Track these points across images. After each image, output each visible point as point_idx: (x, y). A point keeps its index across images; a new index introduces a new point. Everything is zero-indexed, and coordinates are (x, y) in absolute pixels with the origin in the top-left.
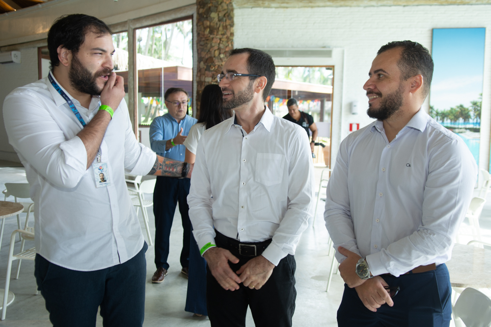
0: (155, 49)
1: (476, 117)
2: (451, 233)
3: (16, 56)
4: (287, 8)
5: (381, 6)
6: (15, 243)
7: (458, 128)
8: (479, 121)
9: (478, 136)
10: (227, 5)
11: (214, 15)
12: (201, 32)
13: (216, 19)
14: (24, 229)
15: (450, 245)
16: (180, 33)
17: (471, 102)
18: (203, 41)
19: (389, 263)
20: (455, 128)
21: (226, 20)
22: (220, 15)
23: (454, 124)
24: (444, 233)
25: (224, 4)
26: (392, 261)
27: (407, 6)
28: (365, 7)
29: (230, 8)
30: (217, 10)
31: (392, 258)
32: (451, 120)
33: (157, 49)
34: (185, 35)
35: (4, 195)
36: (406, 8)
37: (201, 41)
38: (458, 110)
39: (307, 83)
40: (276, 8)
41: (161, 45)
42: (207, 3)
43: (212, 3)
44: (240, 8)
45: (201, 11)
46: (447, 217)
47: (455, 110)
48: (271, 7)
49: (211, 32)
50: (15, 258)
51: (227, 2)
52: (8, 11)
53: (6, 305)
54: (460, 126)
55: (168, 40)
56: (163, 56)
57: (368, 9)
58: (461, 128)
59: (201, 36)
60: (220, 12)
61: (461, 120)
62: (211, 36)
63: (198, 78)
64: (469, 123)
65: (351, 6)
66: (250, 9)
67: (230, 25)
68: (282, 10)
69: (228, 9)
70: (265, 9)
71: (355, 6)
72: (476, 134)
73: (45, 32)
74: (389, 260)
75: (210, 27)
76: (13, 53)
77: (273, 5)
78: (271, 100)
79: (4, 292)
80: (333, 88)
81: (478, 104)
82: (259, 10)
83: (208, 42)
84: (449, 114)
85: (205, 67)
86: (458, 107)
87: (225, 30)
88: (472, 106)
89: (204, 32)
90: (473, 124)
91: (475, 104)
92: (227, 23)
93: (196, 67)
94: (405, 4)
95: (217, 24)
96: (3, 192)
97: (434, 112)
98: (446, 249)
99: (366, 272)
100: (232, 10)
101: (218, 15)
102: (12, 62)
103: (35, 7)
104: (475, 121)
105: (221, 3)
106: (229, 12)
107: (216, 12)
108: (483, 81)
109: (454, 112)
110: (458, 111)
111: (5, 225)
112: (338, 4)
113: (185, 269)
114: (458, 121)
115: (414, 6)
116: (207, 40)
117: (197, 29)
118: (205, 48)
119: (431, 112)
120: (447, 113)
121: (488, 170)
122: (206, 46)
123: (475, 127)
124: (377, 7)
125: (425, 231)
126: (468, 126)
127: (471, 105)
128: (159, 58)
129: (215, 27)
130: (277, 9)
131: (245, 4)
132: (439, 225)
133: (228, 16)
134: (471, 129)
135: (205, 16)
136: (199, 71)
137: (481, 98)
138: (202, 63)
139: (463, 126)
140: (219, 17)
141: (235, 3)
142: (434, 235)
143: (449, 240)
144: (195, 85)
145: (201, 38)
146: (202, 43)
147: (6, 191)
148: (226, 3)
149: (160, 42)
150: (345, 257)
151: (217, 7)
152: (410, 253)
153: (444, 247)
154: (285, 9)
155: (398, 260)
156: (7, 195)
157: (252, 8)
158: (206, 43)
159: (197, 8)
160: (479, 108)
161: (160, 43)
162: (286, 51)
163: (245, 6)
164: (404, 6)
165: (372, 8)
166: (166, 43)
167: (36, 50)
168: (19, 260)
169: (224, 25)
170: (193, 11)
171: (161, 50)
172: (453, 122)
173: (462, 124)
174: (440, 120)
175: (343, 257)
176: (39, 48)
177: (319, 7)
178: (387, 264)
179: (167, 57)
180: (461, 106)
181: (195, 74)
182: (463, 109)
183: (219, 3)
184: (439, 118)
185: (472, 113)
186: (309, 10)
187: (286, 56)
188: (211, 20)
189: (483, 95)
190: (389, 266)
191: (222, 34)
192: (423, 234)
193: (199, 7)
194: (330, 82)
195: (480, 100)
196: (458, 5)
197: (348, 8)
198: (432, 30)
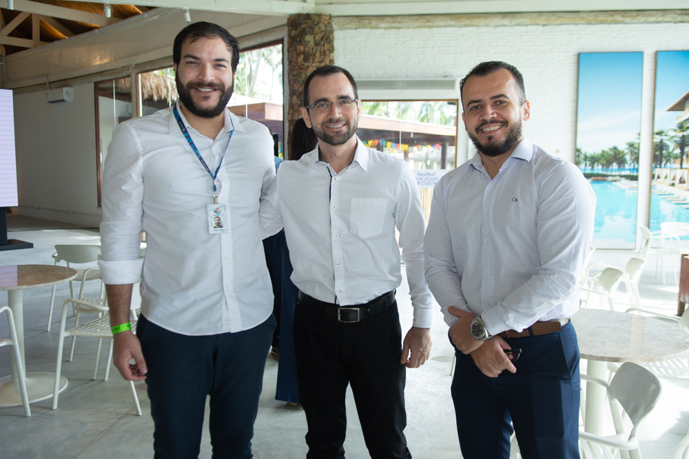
0: (237, 85)
1: (633, 162)
2: (573, 269)
3: (68, 94)
4: (399, 28)
5: (516, 25)
6: (67, 319)
7: (611, 176)
8: (636, 166)
9: (636, 185)
10: (326, 26)
11: (309, 38)
12: (293, 60)
13: (312, 44)
14: (79, 299)
15: (574, 283)
16: (268, 65)
17: (627, 144)
18: (296, 70)
19: (507, 316)
20: (607, 176)
21: (324, 44)
22: (317, 38)
23: (607, 170)
24: (566, 271)
25: (321, 25)
26: (511, 312)
27: (547, 25)
28: (496, 27)
29: (329, 29)
30: (313, 32)
31: (510, 310)
32: (603, 165)
33: (239, 85)
34: (274, 66)
35: (54, 260)
36: (546, 28)
37: (293, 70)
38: (611, 153)
39: (425, 123)
40: (386, 28)
41: (243, 80)
42: (300, 24)
43: (307, 24)
44: (341, 29)
45: (293, 33)
46: (567, 251)
47: (607, 154)
48: (380, 28)
49: (306, 59)
50: (67, 334)
51: (326, 22)
52: (58, 39)
53: (58, 392)
54: (614, 173)
55: (253, 73)
56: (247, 92)
57: (500, 29)
58: (615, 176)
59: (293, 64)
60: (316, 34)
61: (615, 166)
62: (306, 64)
63: (290, 116)
64: (625, 170)
65: (478, 26)
66: (354, 31)
67: (329, 50)
68: (393, 31)
69: (326, 30)
70: (373, 30)
71: (483, 26)
72: (633, 183)
73: (102, 63)
74: (507, 312)
75: (304, 53)
76: (65, 89)
77: (382, 25)
78: (381, 145)
79: (55, 376)
80: (457, 129)
81: (636, 146)
82: (364, 31)
83: (301, 71)
84: (600, 159)
85: (299, 102)
86: (611, 150)
87: (323, 57)
88: (628, 149)
89: (297, 59)
90: (630, 170)
91: (631, 145)
92: (326, 48)
93: (287, 102)
94: (544, 23)
95: (313, 49)
96: (53, 256)
97: (582, 156)
98: (570, 290)
99: (482, 331)
100: (332, 32)
101: (315, 37)
102: (63, 100)
103: (91, 33)
104: (632, 167)
105: (318, 23)
106: (328, 34)
107: (312, 34)
108: (641, 117)
109: (606, 156)
110: (611, 155)
111: (55, 297)
112: (463, 23)
113: (276, 348)
114: (611, 167)
115: (555, 25)
116: (301, 69)
117: (289, 55)
118: (299, 79)
119: (578, 156)
120: (597, 156)
121: (649, 227)
122: (300, 77)
123: (632, 174)
124: (511, 26)
125: (544, 272)
126: (623, 173)
127: (627, 147)
128: (243, 94)
129: (311, 52)
130: (387, 30)
131: (347, 24)
132: (560, 262)
133: (326, 39)
134: (627, 177)
135: (298, 40)
136: (290, 108)
137: (639, 139)
138: (295, 97)
139: (617, 173)
140: (315, 41)
141: (335, 24)
142: (554, 275)
143: (572, 278)
144: (287, 124)
145: (294, 66)
146: (295, 73)
147: (56, 255)
148: (323, 23)
149: (243, 75)
150: (457, 319)
151: (313, 28)
152: (530, 301)
153: (569, 288)
154: (397, 30)
155: (517, 311)
156: (58, 259)
157: (356, 29)
158: (300, 73)
159: (289, 30)
160: (636, 151)
161: (243, 77)
162: (398, 81)
163: (348, 26)
164: (544, 25)
165: (504, 28)
166: (250, 78)
167: (92, 85)
168: (73, 337)
169: (322, 50)
170: (284, 34)
171: (245, 85)
172: (605, 168)
173: (616, 170)
174: (590, 165)
175: (454, 319)
176: (96, 84)
177: (438, 26)
178: (505, 318)
179: (252, 94)
180: (615, 148)
181: (286, 111)
182: (617, 152)
183: (316, 23)
184: (588, 163)
185: (628, 157)
186: (427, 30)
187: (398, 88)
188: (306, 44)
189: (642, 134)
190: (509, 320)
191: (319, 62)
192: (542, 276)
193: (291, 28)
194: (453, 122)
195: (638, 141)
196: (610, 24)
197: (475, 28)
198: (579, 55)
